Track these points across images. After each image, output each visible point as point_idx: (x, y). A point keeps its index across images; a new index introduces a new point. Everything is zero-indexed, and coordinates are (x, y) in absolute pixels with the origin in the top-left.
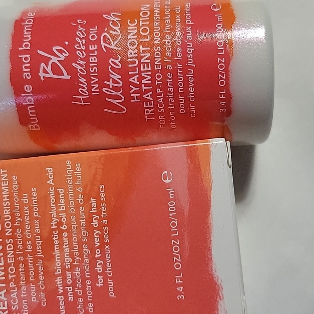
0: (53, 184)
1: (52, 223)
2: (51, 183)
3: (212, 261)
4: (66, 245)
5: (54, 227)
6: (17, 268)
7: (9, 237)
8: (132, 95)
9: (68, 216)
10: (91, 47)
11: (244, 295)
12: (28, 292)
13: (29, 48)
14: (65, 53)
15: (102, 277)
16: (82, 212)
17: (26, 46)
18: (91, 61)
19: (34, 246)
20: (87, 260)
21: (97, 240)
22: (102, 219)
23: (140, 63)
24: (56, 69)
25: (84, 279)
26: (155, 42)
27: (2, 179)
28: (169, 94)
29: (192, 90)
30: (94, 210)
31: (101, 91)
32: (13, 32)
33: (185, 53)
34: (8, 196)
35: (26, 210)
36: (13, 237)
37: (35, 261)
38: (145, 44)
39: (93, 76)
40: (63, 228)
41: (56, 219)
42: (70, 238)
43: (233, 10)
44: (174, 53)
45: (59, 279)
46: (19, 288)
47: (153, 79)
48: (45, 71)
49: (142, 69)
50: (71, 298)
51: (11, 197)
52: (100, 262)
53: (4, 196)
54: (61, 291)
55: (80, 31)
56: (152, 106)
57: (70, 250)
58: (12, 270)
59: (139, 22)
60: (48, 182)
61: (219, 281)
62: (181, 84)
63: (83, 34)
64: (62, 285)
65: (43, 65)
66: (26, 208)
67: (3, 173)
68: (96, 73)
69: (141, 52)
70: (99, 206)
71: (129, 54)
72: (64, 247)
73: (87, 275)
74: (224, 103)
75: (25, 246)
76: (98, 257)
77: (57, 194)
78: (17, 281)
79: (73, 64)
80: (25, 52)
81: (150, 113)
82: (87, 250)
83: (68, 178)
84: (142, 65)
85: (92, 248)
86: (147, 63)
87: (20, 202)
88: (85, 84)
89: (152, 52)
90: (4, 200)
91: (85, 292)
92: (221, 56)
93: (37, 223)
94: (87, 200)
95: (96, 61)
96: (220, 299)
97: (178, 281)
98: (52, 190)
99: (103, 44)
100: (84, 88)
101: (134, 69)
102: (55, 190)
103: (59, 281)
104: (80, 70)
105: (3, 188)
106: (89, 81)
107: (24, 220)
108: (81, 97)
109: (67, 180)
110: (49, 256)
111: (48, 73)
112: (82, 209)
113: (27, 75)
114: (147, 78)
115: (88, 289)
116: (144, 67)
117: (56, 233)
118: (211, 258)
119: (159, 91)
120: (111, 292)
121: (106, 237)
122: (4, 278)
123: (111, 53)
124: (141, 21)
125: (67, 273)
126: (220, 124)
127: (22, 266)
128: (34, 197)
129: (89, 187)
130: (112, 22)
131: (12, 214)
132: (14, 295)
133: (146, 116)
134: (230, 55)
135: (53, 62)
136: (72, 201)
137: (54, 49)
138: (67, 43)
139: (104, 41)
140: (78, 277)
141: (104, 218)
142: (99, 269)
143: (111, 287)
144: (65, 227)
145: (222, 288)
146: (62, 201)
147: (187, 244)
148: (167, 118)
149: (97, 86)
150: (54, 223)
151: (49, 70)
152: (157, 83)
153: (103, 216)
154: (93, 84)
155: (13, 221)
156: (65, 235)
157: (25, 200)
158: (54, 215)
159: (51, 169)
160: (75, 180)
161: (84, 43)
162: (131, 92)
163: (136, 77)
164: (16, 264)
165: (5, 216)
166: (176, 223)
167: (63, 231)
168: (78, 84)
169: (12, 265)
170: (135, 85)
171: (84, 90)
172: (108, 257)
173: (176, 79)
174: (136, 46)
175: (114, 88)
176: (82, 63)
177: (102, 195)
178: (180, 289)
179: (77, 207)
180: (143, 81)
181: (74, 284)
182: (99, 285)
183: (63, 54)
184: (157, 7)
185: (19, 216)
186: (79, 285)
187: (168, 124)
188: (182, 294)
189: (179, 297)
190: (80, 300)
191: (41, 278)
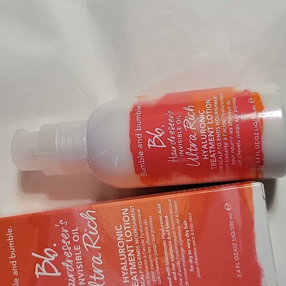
0: (161, 213)
1: (162, 236)
2: (160, 213)
3: (257, 255)
4: (171, 248)
5: (163, 238)
6: (143, 262)
7: (137, 245)
8: (203, 155)
9: (171, 231)
10: (178, 128)
11: (276, 273)
12: (150, 276)
13: (141, 130)
14: (163, 132)
15: (192, 266)
16: (179, 229)
17: (139, 128)
18: (178, 137)
19: (152, 249)
20: (183, 256)
21: (189, 245)
22: (191, 232)
23: (208, 137)
24: (157, 142)
25: (182, 267)
26: (216, 124)
27: (131, 211)
28: (225, 154)
29: (239, 152)
30: (186, 227)
31: (185, 154)
32: (130, 119)
33: (234, 130)
34: (135, 221)
35: (147, 229)
36: (140, 244)
37: (153, 258)
38: (210, 126)
39: (180, 145)
40: (168, 238)
41: (164, 234)
42: (173, 244)
43: (262, 102)
44: (228, 130)
45: (168, 267)
46: (145, 274)
47: (216, 146)
48: (151, 143)
49: (209, 141)
50: (175, 279)
51: (137, 221)
52: (191, 257)
53: (133, 221)
54: (169, 274)
55: (171, 118)
56: (216, 161)
57: (173, 251)
58: (140, 264)
59: (205, 112)
60: (158, 212)
61: (261, 266)
62: (233, 149)
63: (173, 121)
64: (169, 271)
65: (150, 140)
66: (146, 228)
67: (132, 208)
68: (182, 143)
69: (208, 130)
70: (189, 225)
71: (201, 132)
72: (170, 249)
73: (184, 265)
74: (259, 158)
75: (147, 250)
76: (190, 254)
77: (164, 219)
78: (143, 270)
79: (168, 139)
80: (138, 132)
81: (214, 165)
82: (183, 250)
83: (170, 209)
84: (209, 138)
85: (186, 250)
86: (212, 137)
87: (143, 224)
88: (175, 150)
89: (215, 130)
90: (133, 223)
91: (183, 275)
92: (256, 132)
93: (153, 236)
94: (181, 222)
95: (181, 136)
96: (262, 276)
97: (237, 266)
98: (161, 217)
99: (185, 126)
100: (175, 153)
101: (204, 141)
102: (163, 217)
103: (168, 269)
104: (172, 142)
105: (132, 217)
106: (177, 148)
107: (145, 234)
108: (173, 158)
109: (169, 211)
110: (161, 255)
111: (153, 144)
112: (179, 227)
113: (140, 146)
114: (212, 145)
115: (185, 273)
116: (210, 139)
117: (165, 242)
118: (256, 253)
119: (219, 153)
120: (199, 274)
121: (194, 243)
122: (136, 268)
123: (190, 132)
124: (207, 111)
125: (172, 264)
126: (257, 169)
127: (146, 261)
128: (151, 221)
129: (182, 215)
130: (189, 112)
131: (139, 232)
132: (142, 278)
133: (212, 167)
134: (262, 131)
135: (155, 138)
136: (173, 222)
137: (156, 130)
138: (163, 126)
139: (186, 125)
140: (179, 266)
141: (192, 232)
142: (191, 261)
143: (198, 271)
144: (169, 238)
145: (263, 270)
146: (167, 223)
147: (241, 245)
148: (225, 167)
149: (182, 151)
150: (163, 236)
151: (153, 142)
152: (218, 148)
153: (191, 231)
154: (180, 150)
155: (139, 235)
156: (170, 242)
157: (145, 223)
158: (163, 231)
159: (160, 204)
160: (174, 210)
161: (173, 126)
162: (203, 154)
163: (205, 145)
164: (143, 260)
165: (134, 233)
166: (234, 233)
167: (169, 240)
168: (171, 150)
169: (140, 260)
170: (205, 150)
171: (175, 154)
172: (196, 254)
173: (229, 146)
174: (205, 127)
175: (192, 152)
176: (173, 138)
177: (190, 218)
178: (239, 271)
179: (176, 225)
180: (210, 148)
181: (177, 271)
182: (191, 270)
183: (161, 133)
184: (215, 101)
185: (142, 232)
186: (180, 271)
187: (224, 171)
188: (240, 274)
189: (238, 276)
190: (181, 280)
191: (158, 268)
